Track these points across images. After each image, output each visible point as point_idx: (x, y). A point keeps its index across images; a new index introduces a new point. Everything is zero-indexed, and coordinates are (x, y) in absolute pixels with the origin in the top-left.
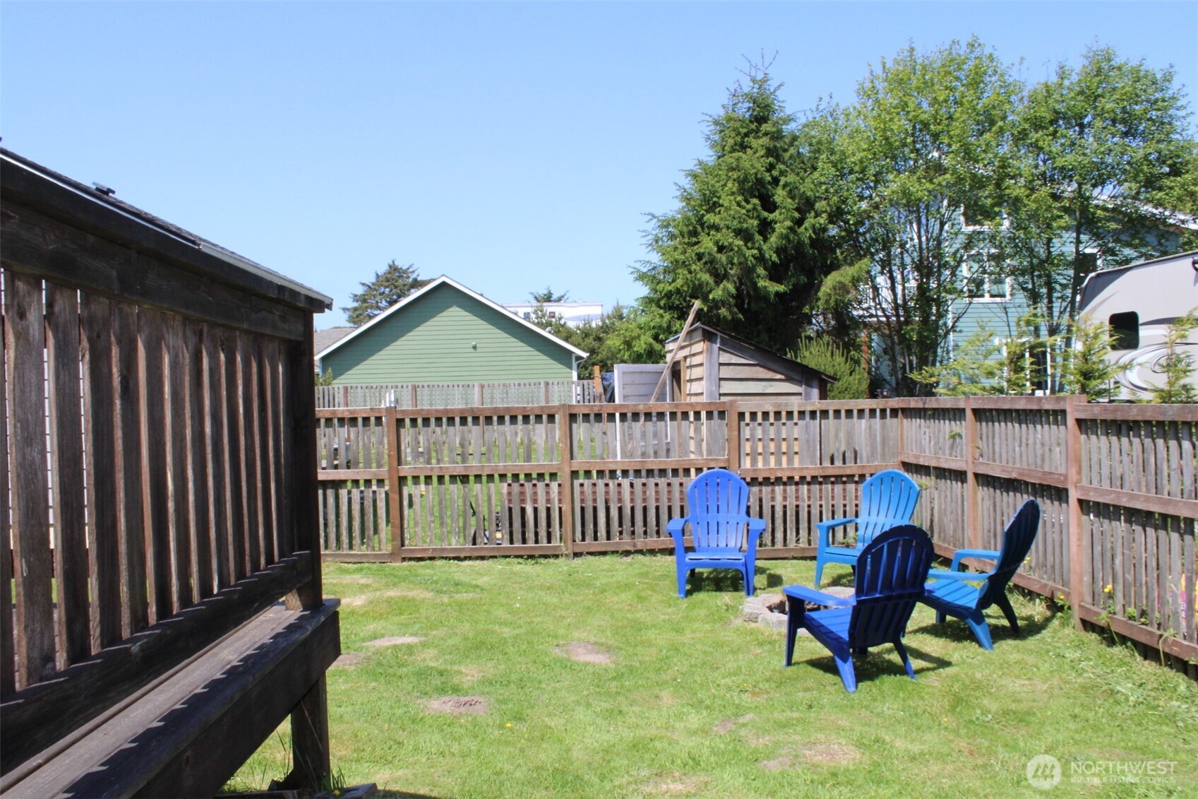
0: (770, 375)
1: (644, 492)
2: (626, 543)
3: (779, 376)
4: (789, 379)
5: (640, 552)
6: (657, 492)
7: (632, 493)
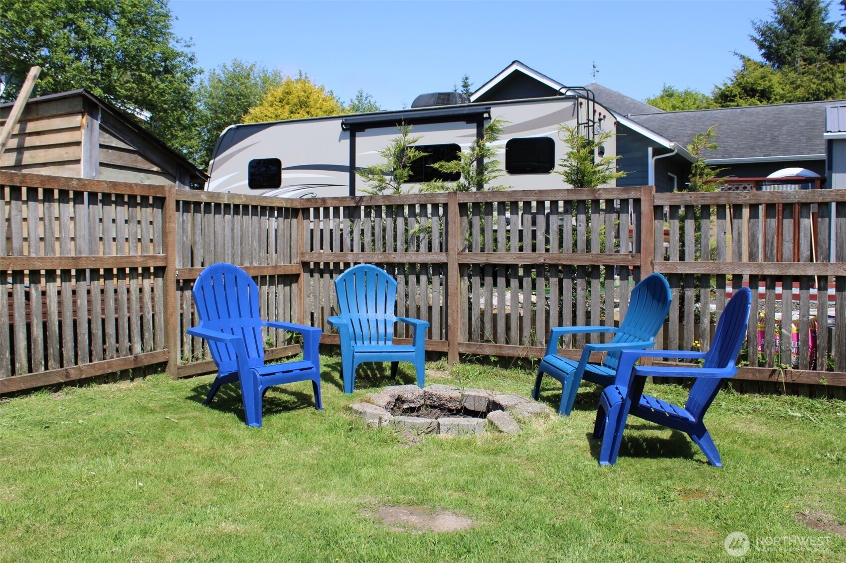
0: (147, 166)
1: (75, 302)
2: (56, 373)
3: (155, 169)
4: (164, 173)
5: (73, 383)
6: (89, 301)
7: (60, 303)
